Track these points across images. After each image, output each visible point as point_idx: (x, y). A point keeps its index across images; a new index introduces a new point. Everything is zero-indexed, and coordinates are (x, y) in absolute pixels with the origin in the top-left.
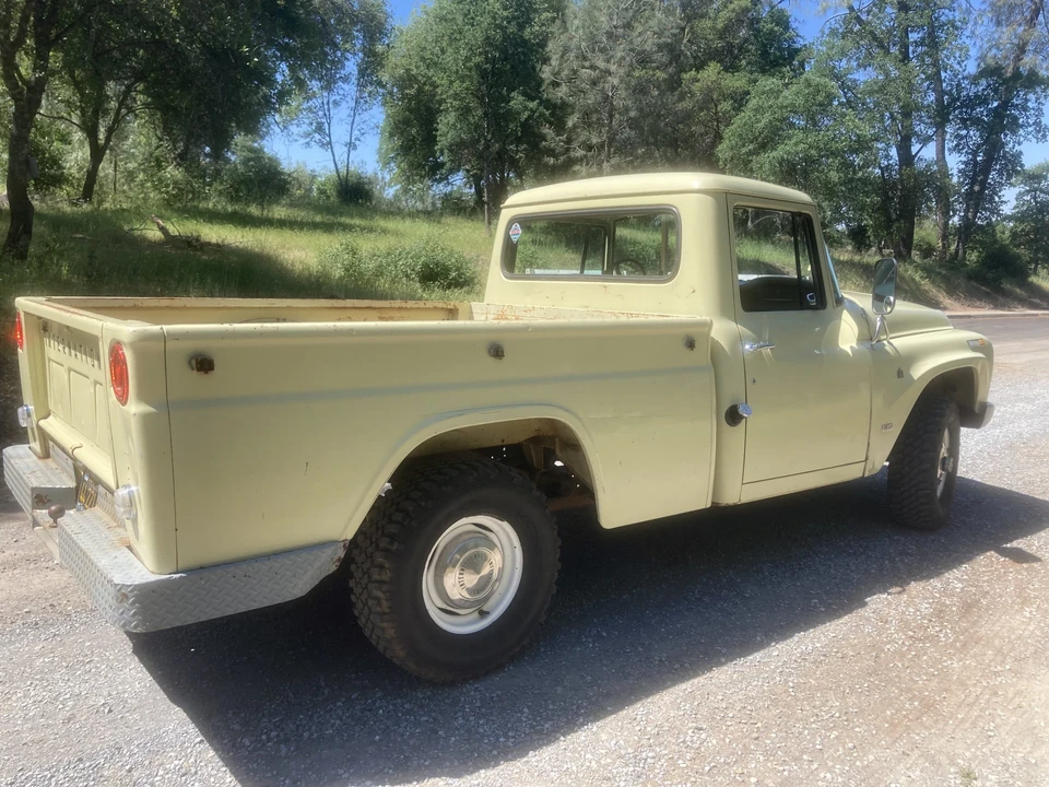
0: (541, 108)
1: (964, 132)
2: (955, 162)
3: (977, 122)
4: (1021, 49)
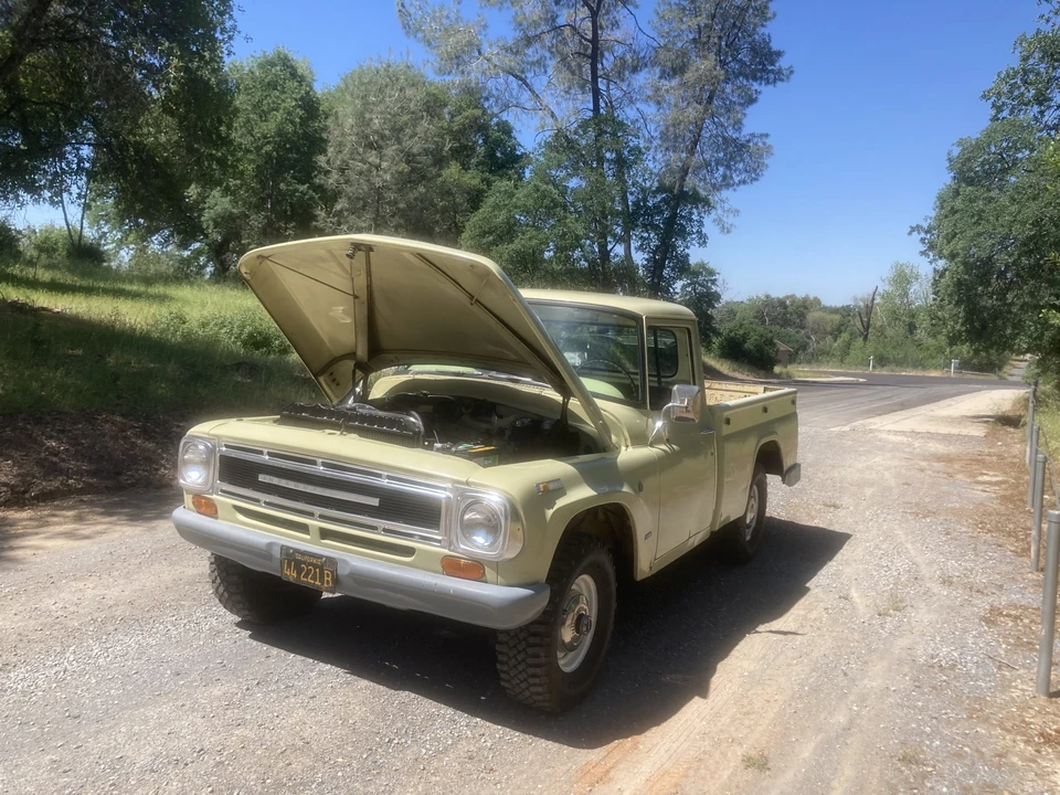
0: (311, 192)
1: (646, 235)
2: (639, 258)
3: (655, 227)
4: (684, 171)
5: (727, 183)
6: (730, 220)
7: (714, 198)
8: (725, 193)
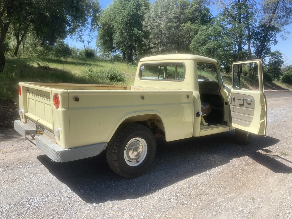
0: (142, 33)
1: (255, 42)
2: (253, 50)
3: (259, 39)
4: (271, 20)
5: (286, 23)
6: (286, 35)
7: (281, 28)
8: (285, 27)
